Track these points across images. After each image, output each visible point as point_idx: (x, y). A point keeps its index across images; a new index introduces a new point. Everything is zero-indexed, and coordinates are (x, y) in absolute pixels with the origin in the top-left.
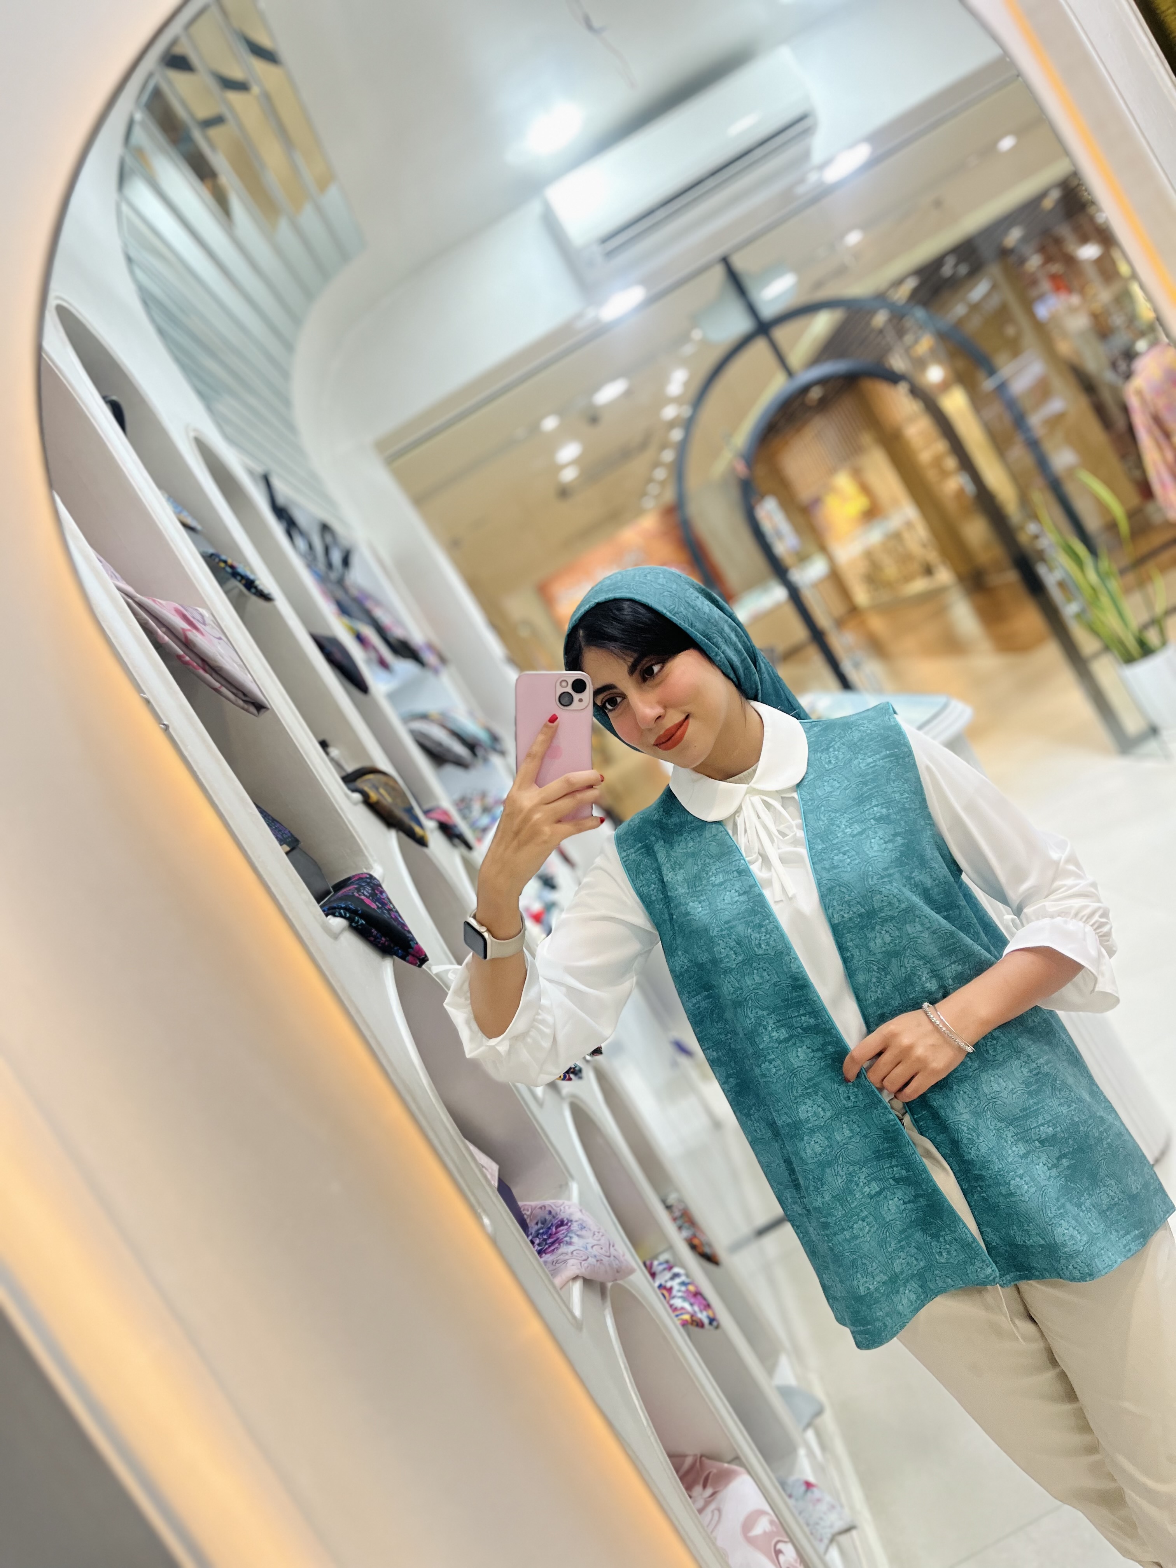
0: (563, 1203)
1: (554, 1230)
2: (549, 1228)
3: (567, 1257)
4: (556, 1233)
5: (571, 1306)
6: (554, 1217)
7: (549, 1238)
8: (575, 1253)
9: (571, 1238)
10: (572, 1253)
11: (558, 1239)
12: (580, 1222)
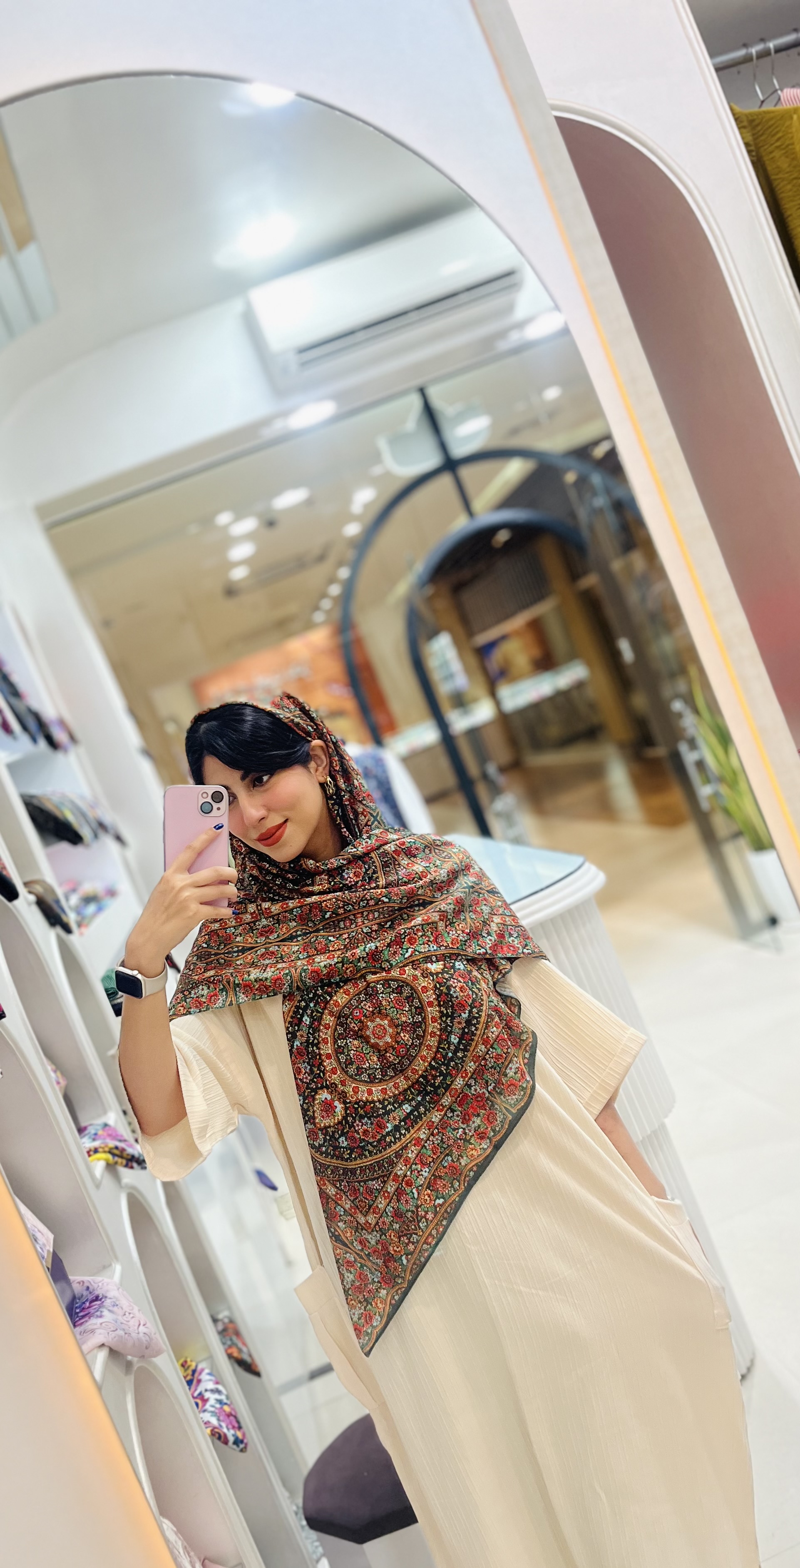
0: (103, 1280)
1: (87, 1304)
2: (84, 1303)
3: (95, 1327)
4: (88, 1308)
5: (92, 1369)
6: (90, 1293)
7: (81, 1311)
8: (103, 1325)
9: (101, 1312)
10: (101, 1324)
11: (89, 1313)
12: (114, 1300)
